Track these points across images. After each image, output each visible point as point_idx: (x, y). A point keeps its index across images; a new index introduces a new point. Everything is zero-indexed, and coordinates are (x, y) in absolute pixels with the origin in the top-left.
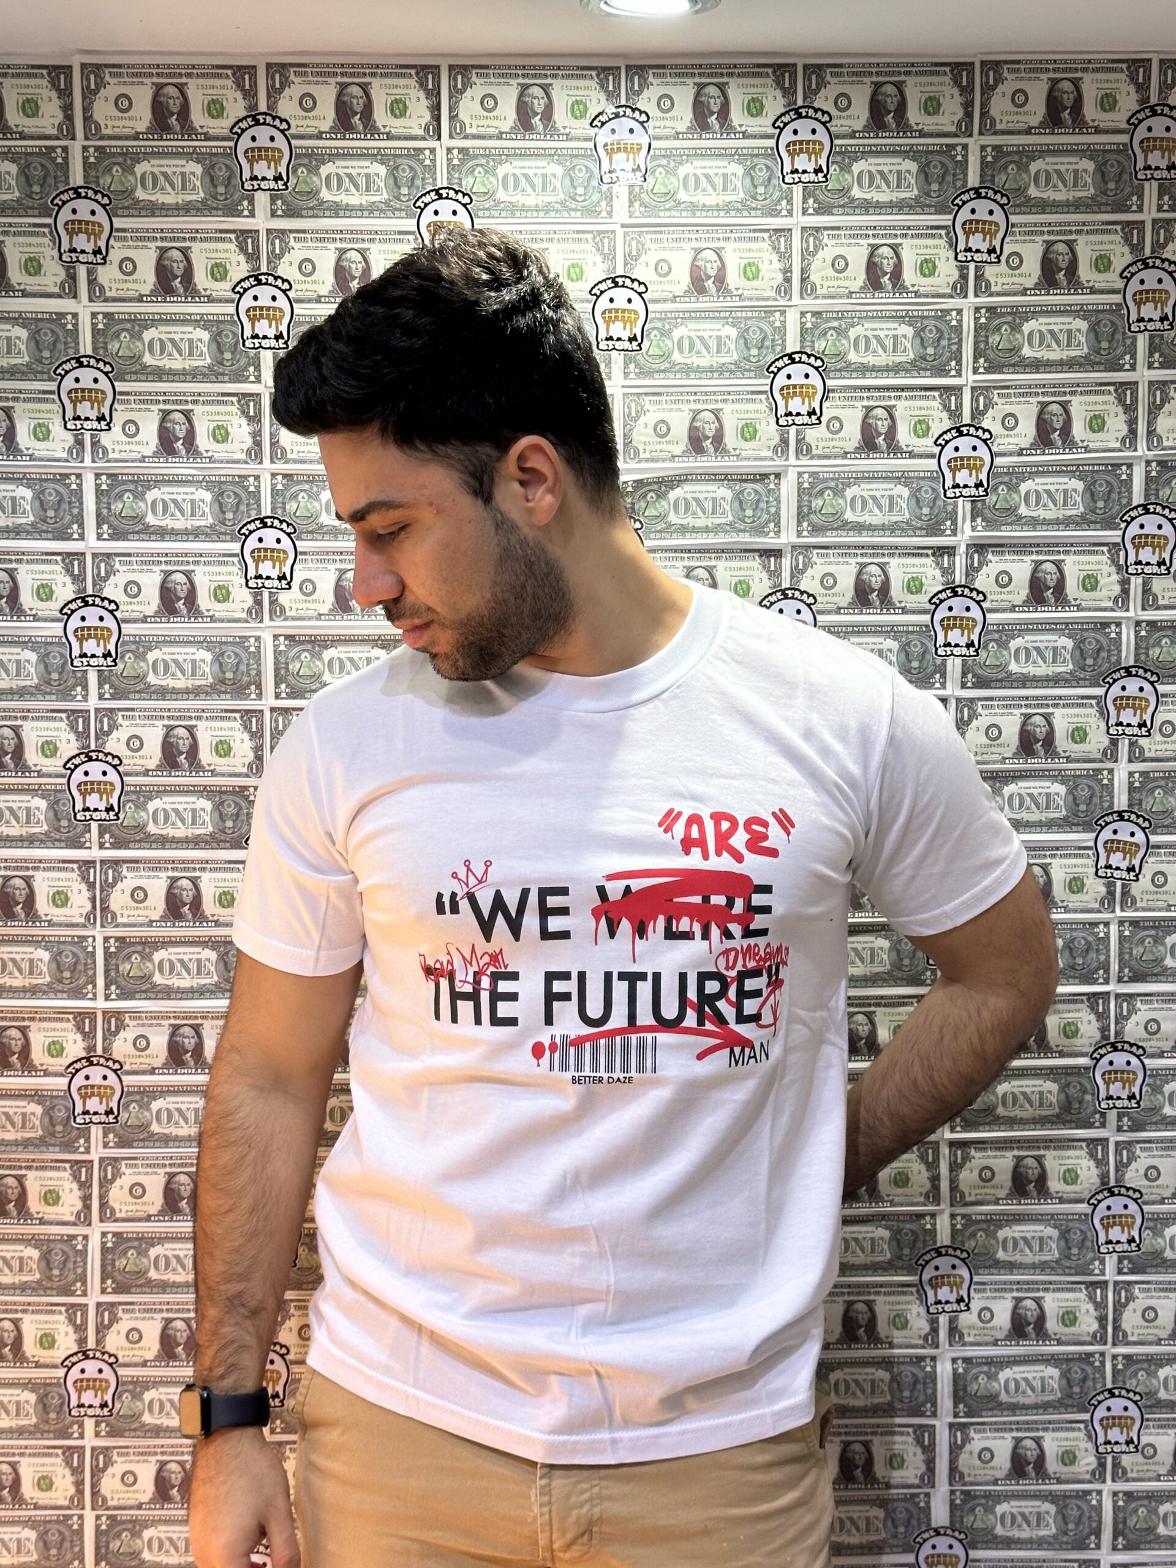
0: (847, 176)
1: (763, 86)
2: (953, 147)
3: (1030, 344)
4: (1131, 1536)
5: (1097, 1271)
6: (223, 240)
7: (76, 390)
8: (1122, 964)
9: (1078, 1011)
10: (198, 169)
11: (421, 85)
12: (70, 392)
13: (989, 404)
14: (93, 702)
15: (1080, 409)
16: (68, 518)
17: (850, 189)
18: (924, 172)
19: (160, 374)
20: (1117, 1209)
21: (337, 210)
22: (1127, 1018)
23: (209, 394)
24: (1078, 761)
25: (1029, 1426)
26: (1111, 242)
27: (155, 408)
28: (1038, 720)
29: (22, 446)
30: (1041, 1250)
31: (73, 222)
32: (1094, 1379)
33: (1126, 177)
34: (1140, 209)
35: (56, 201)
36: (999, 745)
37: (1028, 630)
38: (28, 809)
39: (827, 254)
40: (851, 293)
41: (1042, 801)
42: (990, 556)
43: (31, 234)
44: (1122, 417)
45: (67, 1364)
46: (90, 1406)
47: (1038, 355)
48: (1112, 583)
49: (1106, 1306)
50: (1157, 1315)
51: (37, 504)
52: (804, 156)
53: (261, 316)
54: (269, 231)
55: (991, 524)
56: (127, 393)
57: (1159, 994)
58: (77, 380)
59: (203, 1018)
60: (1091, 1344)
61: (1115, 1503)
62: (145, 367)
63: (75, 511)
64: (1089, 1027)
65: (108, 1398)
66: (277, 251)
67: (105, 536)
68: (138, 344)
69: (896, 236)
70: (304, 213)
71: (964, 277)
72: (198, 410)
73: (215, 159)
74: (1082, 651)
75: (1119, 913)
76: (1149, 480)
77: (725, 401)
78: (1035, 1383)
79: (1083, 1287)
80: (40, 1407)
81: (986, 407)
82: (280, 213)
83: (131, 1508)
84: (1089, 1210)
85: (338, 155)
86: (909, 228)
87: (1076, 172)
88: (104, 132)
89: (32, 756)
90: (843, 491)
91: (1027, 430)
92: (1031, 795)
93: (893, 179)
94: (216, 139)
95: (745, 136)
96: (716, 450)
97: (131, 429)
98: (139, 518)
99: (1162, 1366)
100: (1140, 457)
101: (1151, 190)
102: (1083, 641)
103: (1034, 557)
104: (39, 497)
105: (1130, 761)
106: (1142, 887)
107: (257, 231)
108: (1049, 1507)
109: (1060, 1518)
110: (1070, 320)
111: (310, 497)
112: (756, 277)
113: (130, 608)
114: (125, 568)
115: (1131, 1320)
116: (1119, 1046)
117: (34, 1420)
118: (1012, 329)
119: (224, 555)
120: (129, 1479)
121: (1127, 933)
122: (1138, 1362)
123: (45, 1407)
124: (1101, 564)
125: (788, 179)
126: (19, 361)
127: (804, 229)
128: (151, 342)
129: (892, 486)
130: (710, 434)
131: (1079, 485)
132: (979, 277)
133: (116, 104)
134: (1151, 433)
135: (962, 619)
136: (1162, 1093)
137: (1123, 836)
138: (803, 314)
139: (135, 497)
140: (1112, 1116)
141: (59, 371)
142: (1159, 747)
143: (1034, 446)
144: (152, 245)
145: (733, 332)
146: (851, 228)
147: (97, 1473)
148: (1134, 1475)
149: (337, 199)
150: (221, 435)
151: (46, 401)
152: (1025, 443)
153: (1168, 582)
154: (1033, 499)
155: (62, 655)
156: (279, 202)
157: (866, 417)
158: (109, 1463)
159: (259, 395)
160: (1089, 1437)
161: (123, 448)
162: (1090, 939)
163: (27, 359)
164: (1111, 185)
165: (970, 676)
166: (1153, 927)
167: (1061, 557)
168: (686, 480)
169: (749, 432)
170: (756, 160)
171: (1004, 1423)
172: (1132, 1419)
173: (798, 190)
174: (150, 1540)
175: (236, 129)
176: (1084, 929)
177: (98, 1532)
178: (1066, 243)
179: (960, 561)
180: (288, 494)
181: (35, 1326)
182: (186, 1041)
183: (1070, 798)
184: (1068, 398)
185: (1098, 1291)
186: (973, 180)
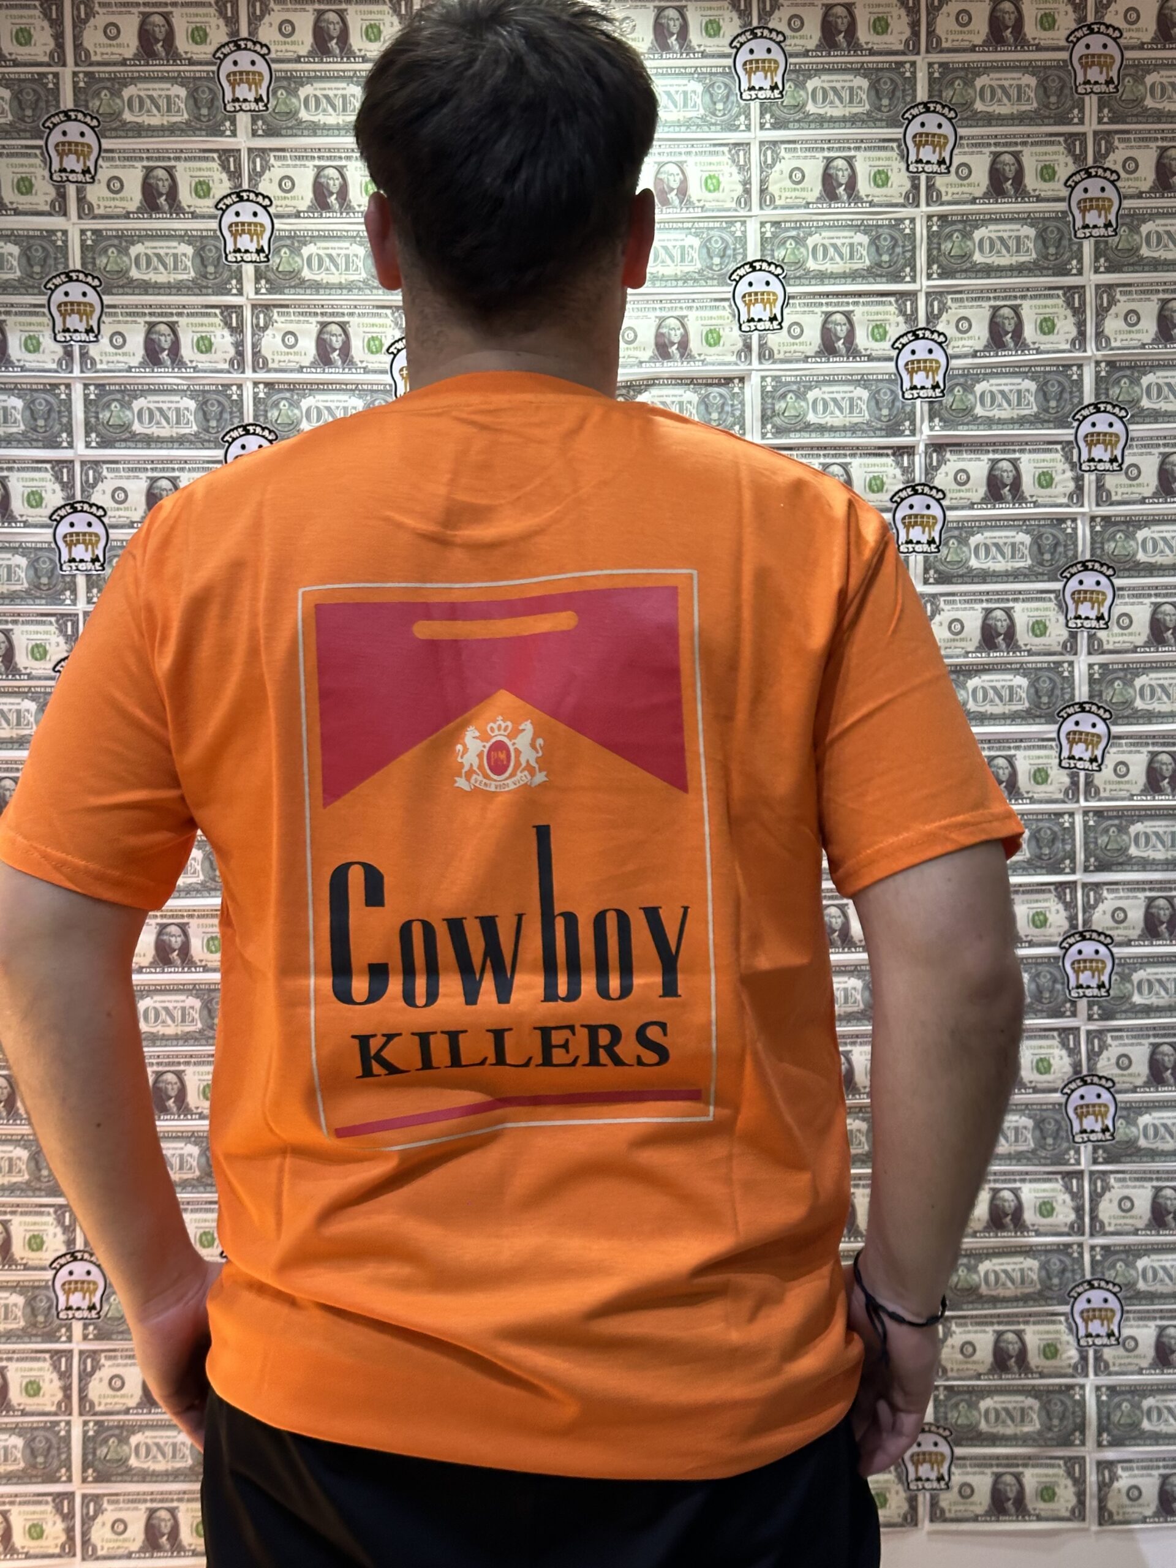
0: (802, 93)
1: (719, 8)
2: (902, 64)
3: (981, 250)
4: (1115, 1432)
5: (1072, 1161)
6: (206, 159)
7: (66, 304)
8: (1088, 854)
9: (1046, 900)
10: (183, 92)
11: (395, 11)
12: (59, 306)
13: (943, 309)
14: (82, 606)
15: (1030, 312)
16: (57, 427)
17: (804, 105)
18: (875, 89)
19: (146, 287)
20: (1091, 1099)
21: (315, 129)
22: (1094, 907)
23: (193, 307)
24: (1038, 654)
25: (1010, 1319)
26: (1055, 153)
27: (141, 320)
28: (999, 614)
29: (13, 358)
30: (1016, 1140)
31: (63, 143)
32: (1073, 1271)
33: (1067, 91)
34: (1082, 122)
35: (48, 124)
36: (962, 640)
37: (986, 526)
38: (18, 712)
39: (785, 165)
40: (808, 203)
41: (1005, 693)
42: (948, 455)
43: (23, 155)
44: (1071, 320)
45: (56, 1265)
46: (78, 1309)
47: (989, 261)
48: (1065, 480)
49: (1083, 1196)
50: (1133, 1205)
51: (28, 413)
52: (760, 74)
53: (243, 231)
54: (250, 150)
55: (947, 423)
56: (114, 306)
57: (1124, 883)
58: (66, 294)
59: (191, 916)
60: (1068, 1235)
61: (1098, 1397)
62: (132, 281)
63: (65, 420)
64: (1058, 918)
65: (96, 1300)
66: (258, 169)
67: (94, 444)
68: (125, 259)
69: (849, 149)
70: (284, 132)
71: (916, 187)
72: (183, 321)
73: (198, 83)
74: (1039, 547)
75: (1083, 803)
76: (1098, 380)
77: (691, 308)
78: (1014, 1275)
79: (1059, 1177)
80: (28, 1310)
81: (941, 311)
82: (260, 132)
83: (118, 1413)
84: (1063, 1099)
85: (316, 77)
86: (862, 141)
87: (1019, 87)
88: (94, 58)
89: (22, 659)
90: (805, 394)
91: (980, 334)
92: (994, 688)
93: (846, 95)
94: (200, 63)
95: (704, 55)
96: (682, 356)
97: (119, 340)
98: (126, 427)
99: (1140, 1256)
100: (1089, 358)
101: (1091, 103)
102: (1040, 536)
103: (991, 456)
104: (29, 407)
105: (1089, 653)
106: (1104, 777)
107: (239, 151)
108: (1030, 1402)
109: (1044, 1414)
110: (1018, 227)
111: (291, 405)
112: (716, 189)
113: (117, 513)
114: (112, 475)
115: (1108, 1209)
116: (1087, 935)
117: (22, 1324)
118: (964, 236)
119: (208, 462)
120: (116, 1383)
121: (1091, 823)
122: (1116, 1252)
123: (33, 1310)
124: (1055, 461)
125: (746, 96)
126: (11, 276)
127: (762, 143)
128: (137, 257)
129: (851, 388)
130: (676, 339)
131: (1032, 386)
132: (930, 187)
133: (105, 32)
134: (1099, 334)
135: (922, 516)
136: (1130, 981)
137: (1085, 727)
138: (763, 224)
139: (122, 406)
140: (1082, 1004)
141: (50, 285)
142: (1117, 639)
143: (987, 348)
144: (139, 165)
145: (696, 242)
146: (807, 142)
147: (85, 1377)
148: (1116, 1369)
149: (315, 119)
150: (205, 345)
151: (36, 314)
152: (979, 345)
153: (1121, 479)
154: (988, 400)
155: (51, 560)
156: (260, 123)
157: (825, 322)
158: (96, 1367)
159: (241, 307)
160: (1070, 1330)
161: (111, 359)
162: (1056, 829)
163: (18, 274)
164: (1053, 99)
165: (932, 572)
166: (1117, 817)
167: (1017, 455)
168: (654, 384)
169: (713, 338)
170: (714, 78)
171: (985, 1316)
172: (1112, 1311)
173: (755, 106)
174: (137, 1446)
175: (218, 54)
176: (1050, 820)
177: (86, 1439)
178: (1013, 154)
179: (919, 460)
180: (270, 402)
181: (23, 1228)
182: (173, 939)
183: (1032, 691)
184: (1018, 302)
185: (1074, 1182)
186: (922, 95)
